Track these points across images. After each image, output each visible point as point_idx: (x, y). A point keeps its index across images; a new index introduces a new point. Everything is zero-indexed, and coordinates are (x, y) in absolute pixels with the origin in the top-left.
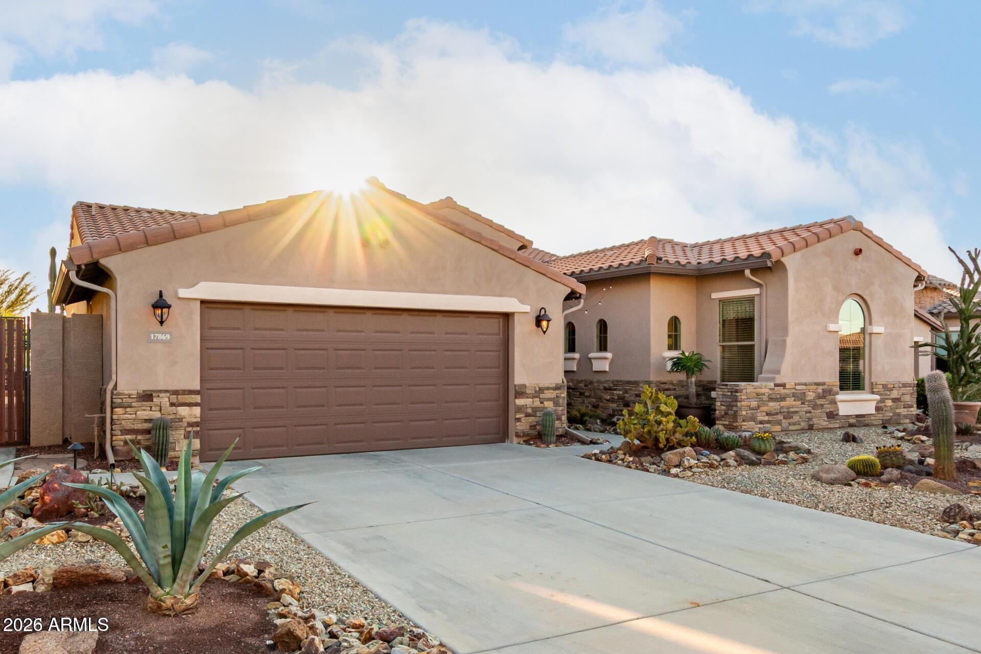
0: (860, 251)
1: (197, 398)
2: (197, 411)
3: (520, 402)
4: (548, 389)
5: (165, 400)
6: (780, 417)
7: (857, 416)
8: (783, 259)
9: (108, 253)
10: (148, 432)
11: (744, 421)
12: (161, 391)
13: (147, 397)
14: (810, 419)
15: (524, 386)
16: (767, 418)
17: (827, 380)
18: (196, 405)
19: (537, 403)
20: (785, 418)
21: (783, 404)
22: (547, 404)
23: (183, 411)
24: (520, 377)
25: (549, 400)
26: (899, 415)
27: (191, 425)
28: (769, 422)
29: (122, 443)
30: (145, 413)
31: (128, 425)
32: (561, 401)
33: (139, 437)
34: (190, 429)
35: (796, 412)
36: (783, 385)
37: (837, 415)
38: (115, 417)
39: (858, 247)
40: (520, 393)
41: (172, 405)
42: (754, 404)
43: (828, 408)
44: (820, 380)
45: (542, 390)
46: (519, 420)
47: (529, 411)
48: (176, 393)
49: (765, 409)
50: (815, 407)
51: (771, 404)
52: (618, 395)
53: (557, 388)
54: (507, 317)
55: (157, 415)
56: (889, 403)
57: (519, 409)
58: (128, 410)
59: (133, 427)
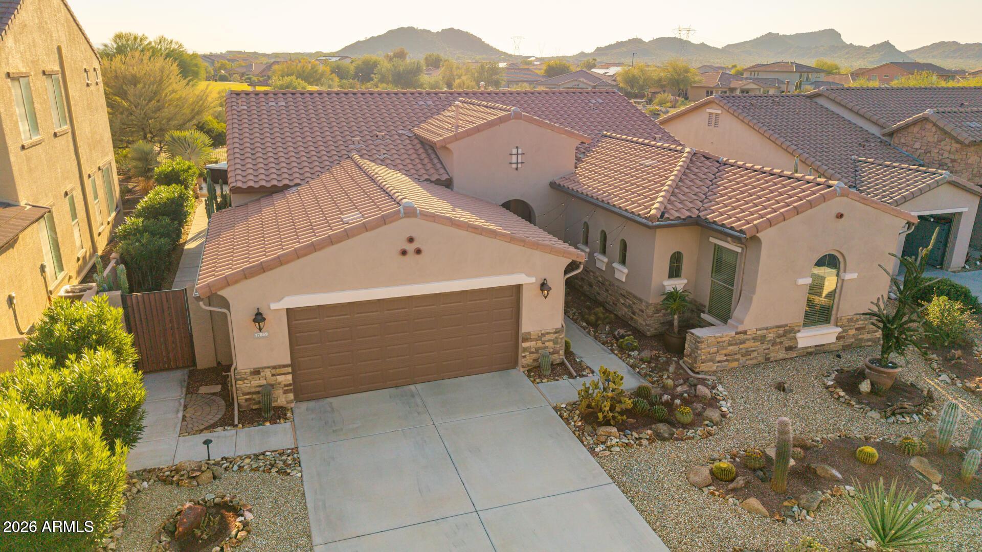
1: (290, 369)
2: (290, 377)
3: (525, 345)
4: (549, 333)
5: (268, 373)
6: (739, 356)
7: (816, 346)
8: (758, 235)
9: (222, 288)
10: (258, 393)
11: (702, 363)
12: (265, 368)
13: (256, 372)
14: (767, 354)
15: (529, 333)
16: (725, 358)
17: (788, 322)
18: (288, 373)
19: (539, 344)
20: (742, 356)
21: (741, 346)
22: (547, 344)
23: (280, 378)
24: (527, 326)
25: (549, 341)
26: (862, 339)
27: (286, 386)
28: (727, 361)
29: (244, 401)
30: (256, 382)
31: (247, 390)
32: (559, 340)
33: (254, 396)
34: (286, 388)
35: (754, 351)
36: (745, 333)
37: (796, 347)
38: (238, 386)
40: (525, 340)
41: (273, 375)
42: (714, 350)
43: (787, 343)
44: (783, 323)
45: (543, 335)
46: (524, 357)
47: (533, 350)
48: (274, 368)
49: (724, 352)
50: (774, 344)
51: (731, 348)
53: (557, 332)
54: (518, 288)
55: (264, 382)
56: (852, 332)
57: (525, 350)
58: (245, 381)
59: (249, 391)
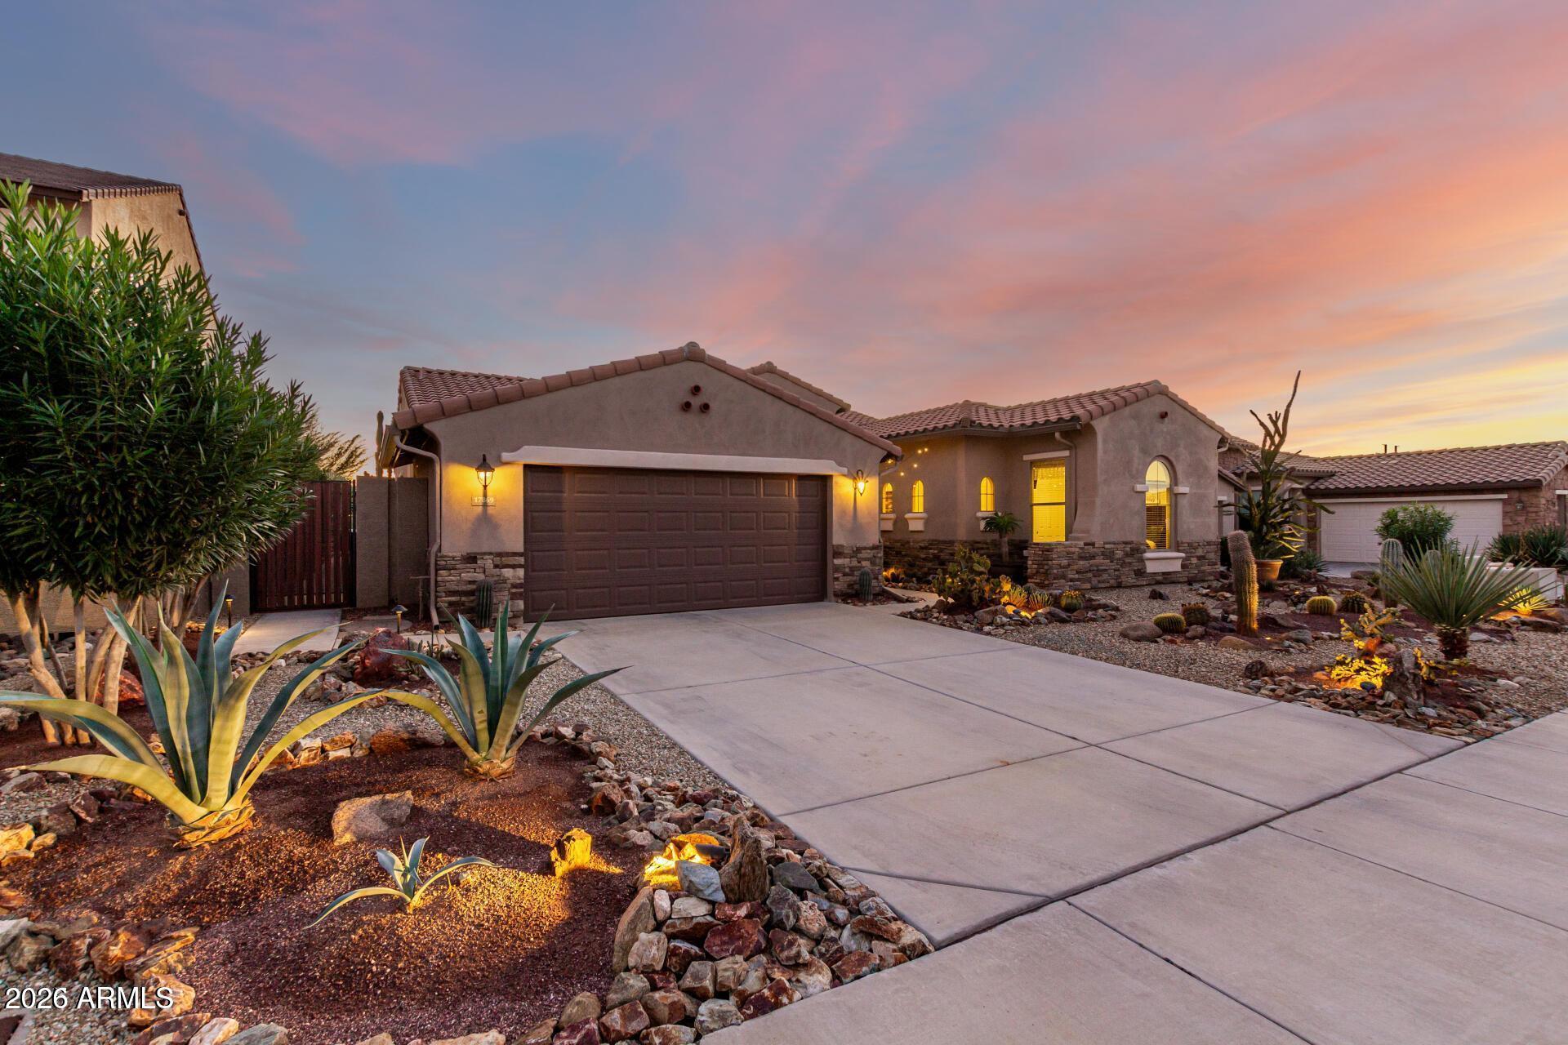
0: (1166, 413)
1: (522, 560)
2: (521, 572)
3: (837, 562)
4: (865, 548)
5: (489, 563)
6: (1090, 575)
7: (1164, 573)
8: (1092, 423)
9: (432, 418)
10: (471, 593)
11: (1055, 579)
12: (485, 554)
13: (471, 559)
14: (1119, 577)
15: (842, 546)
16: (1077, 576)
17: (1134, 539)
18: (520, 566)
19: (855, 563)
20: (1095, 576)
21: (1092, 562)
22: (864, 563)
23: (508, 573)
24: (837, 537)
25: (865, 559)
26: (1203, 572)
27: (514, 586)
28: (1078, 580)
29: (446, 605)
30: (469, 574)
31: (454, 587)
32: (878, 561)
33: (463, 599)
34: (514, 590)
35: (1106, 570)
36: (1093, 544)
37: (1145, 572)
38: (439, 579)
39: (1164, 410)
40: (838, 554)
41: (496, 566)
42: (1064, 562)
43: (1136, 566)
44: (1129, 539)
45: (859, 550)
46: (837, 579)
47: (847, 570)
48: (500, 555)
49: (1075, 567)
50: (1124, 564)
51: (1082, 562)
52: (933, 554)
53: (875, 548)
54: (823, 479)
55: (480, 577)
56: (1194, 561)
57: (837, 569)
58: (452, 571)
59: (457, 588)
